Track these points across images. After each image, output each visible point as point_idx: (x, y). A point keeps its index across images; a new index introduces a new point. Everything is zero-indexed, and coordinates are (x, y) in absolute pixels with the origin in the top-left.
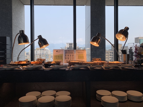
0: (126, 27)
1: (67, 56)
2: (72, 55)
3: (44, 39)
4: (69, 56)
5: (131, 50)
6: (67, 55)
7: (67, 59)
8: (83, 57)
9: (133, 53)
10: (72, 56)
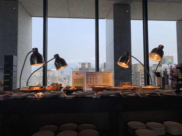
0: (160, 46)
1: (89, 80)
2: (95, 78)
3: (61, 59)
4: (92, 79)
5: (165, 72)
6: (89, 78)
7: (89, 83)
8: (108, 81)
9: (169, 75)
10: (95, 80)
